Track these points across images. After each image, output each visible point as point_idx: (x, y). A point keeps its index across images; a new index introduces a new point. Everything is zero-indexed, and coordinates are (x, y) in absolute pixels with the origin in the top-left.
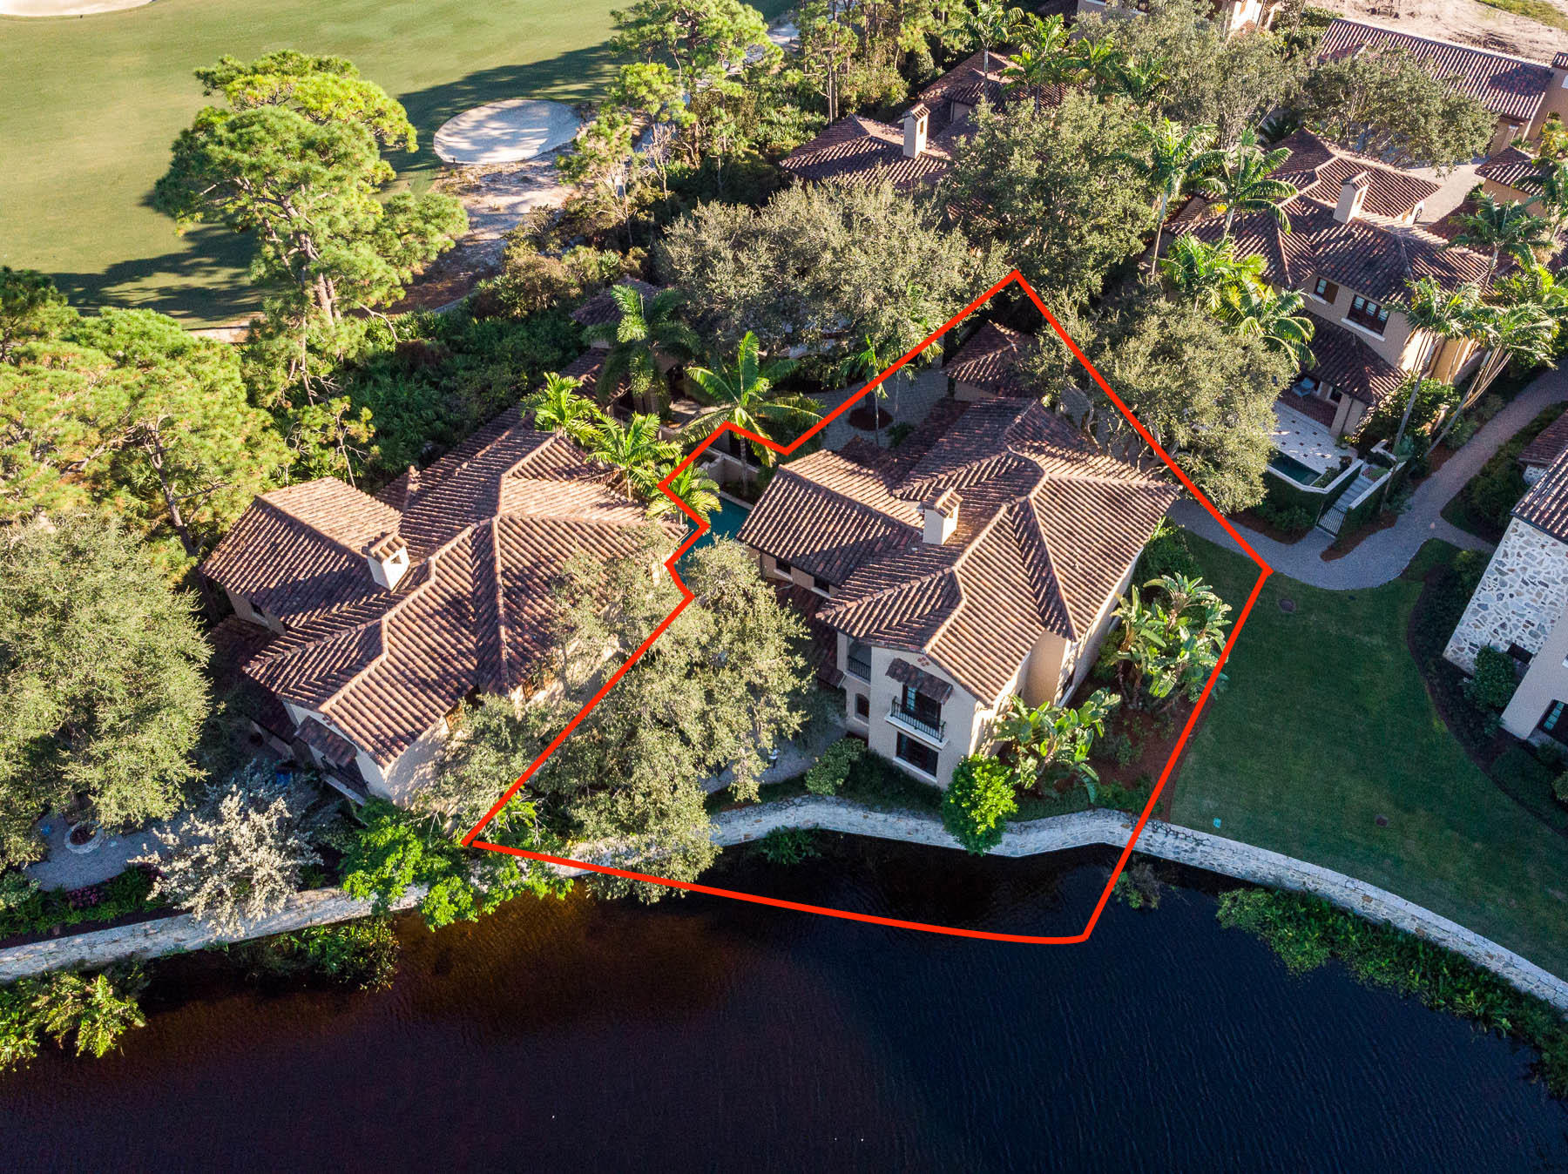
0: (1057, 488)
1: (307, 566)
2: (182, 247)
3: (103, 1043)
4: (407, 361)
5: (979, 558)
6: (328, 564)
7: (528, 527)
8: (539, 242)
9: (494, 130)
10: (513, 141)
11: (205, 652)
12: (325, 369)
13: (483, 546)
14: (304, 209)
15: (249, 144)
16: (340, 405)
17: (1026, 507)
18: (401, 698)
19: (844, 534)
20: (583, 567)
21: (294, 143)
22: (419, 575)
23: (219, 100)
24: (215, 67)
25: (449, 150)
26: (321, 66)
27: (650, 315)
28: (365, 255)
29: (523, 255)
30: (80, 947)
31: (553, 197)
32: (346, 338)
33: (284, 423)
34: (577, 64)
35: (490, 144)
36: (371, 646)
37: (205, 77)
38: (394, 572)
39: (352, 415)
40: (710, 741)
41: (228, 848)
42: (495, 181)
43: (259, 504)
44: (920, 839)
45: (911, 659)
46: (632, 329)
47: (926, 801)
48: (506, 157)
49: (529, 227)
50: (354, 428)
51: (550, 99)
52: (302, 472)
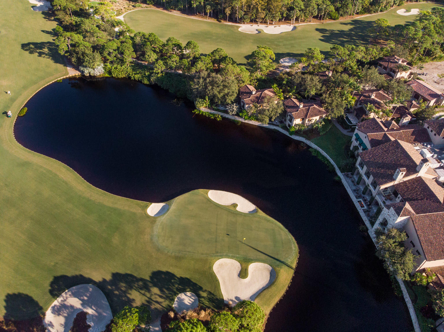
0: (314, 108)
1: (247, 91)
2: (246, 63)
3: (218, 120)
4: (264, 81)
5: (302, 110)
6: (249, 91)
7: (265, 94)
8: (284, 74)
9: (287, 60)
10: (288, 62)
11: (238, 93)
12: (256, 78)
13: (261, 94)
14: (260, 62)
15: (258, 54)
16: (256, 81)
17: (310, 108)
18: (250, 102)
19: (292, 105)
20: (268, 97)
21: (262, 56)
22: (255, 94)
23: (258, 49)
24: (259, 46)
25: (281, 61)
26: (269, 49)
27: (287, 82)
28: (264, 68)
29: (281, 74)
30: (219, 113)
31: (288, 70)
32: (259, 76)
33: (250, 81)
34: (302, 55)
35: (285, 62)
36: (249, 97)
37: (258, 47)
38: (254, 93)
39: (256, 82)
40: (271, 114)
41: (233, 107)
42: (284, 67)
43: (246, 85)
44: (286, 134)
45: (291, 114)
46: (285, 82)
47: (287, 130)
48: (287, 64)
49: (284, 72)
50: (256, 84)
51: (296, 59)
52: (250, 85)
